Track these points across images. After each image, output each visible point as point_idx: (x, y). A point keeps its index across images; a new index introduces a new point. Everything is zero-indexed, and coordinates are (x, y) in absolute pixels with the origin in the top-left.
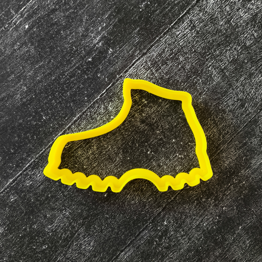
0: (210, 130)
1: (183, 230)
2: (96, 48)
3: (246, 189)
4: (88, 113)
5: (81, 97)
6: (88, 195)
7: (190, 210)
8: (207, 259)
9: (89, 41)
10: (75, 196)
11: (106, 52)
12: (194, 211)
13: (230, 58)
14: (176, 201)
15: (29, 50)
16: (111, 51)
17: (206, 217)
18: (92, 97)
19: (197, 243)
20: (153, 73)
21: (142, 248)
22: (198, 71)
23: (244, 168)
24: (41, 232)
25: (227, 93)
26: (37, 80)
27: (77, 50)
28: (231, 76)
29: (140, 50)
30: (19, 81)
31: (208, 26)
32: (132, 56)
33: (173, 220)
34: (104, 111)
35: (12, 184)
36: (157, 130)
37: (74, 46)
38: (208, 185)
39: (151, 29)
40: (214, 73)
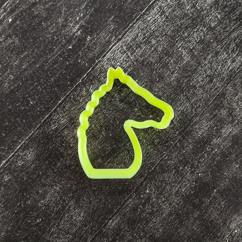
0: (183, 105)
1: (164, 197)
2: (75, 37)
3: (218, 156)
4: (71, 96)
5: (64, 81)
6: (76, 171)
7: (169, 178)
8: (187, 221)
9: (68, 31)
10: (64, 172)
11: (84, 40)
12: (173, 179)
13: (197, 39)
14: (156, 171)
15: (14, 42)
16: (89, 39)
17: (184, 183)
18: (74, 81)
19: (177, 207)
20: (129, 56)
21: (127, 215)
22: (169, 52)
23: (215, 137)
24: (35, 207)
25: (197, 70)
26: (23, 69)
27: (58, 39)
28: (199, 55)
29: (115, 36)
30: (7, 70)
31: (176, 11)
32: (108, 42)
33: (155, 188)
34: (86, 93)
35: (5, 165)
36: (135, 108)
37: (55, 36)
38: (184, 154)
39: (124, 17)
40: (184, 53)
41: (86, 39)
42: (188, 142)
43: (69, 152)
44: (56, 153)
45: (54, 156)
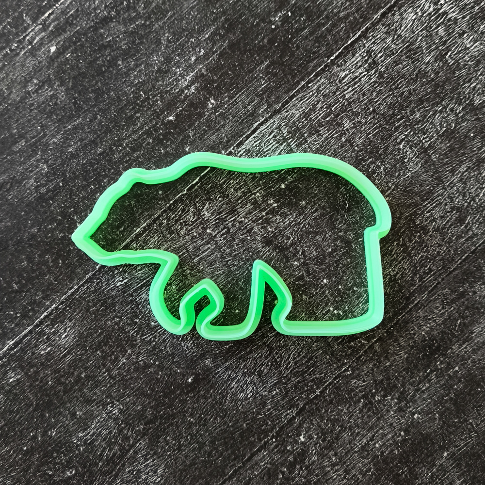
0: (397, 265)
1: (336, 454)
2: (184, 97)
3: (460, 381)
4: (163, 221)
5: (152, 189)
6: (156, 378)
7: (351, 416)
9: (170, 83)
10: (131, 378)
11: (203, 105)
12: (358, 418)
13: (440, 127)
14: (324, 397)
15: (56, 95)
16: (211, 103)
17: (381, 431)
18: (173, 191)
19: (360, 479)
20: (291, 150)
21: (255, 483)
22: (378, 149)
23: (458, 341)
24: (65, 444)
25: (433, 194)
26: (68, 153)
27: (148, 98)
28: (441, 163)
29: (268, 104)
30: (35, 153)
31: (401, 63)
32: (252, 115)
33: (317, 434)
34: (193, 218)
35: (12, 349)
36: (295, 260)
37: (141, 90)
38: (386, 369)
39: (290, 65)
40: (409, 154)
41: (206, 103)
42: (397, 345)
43: (146, 338)
44: (119, 335)
45: (113, 342)
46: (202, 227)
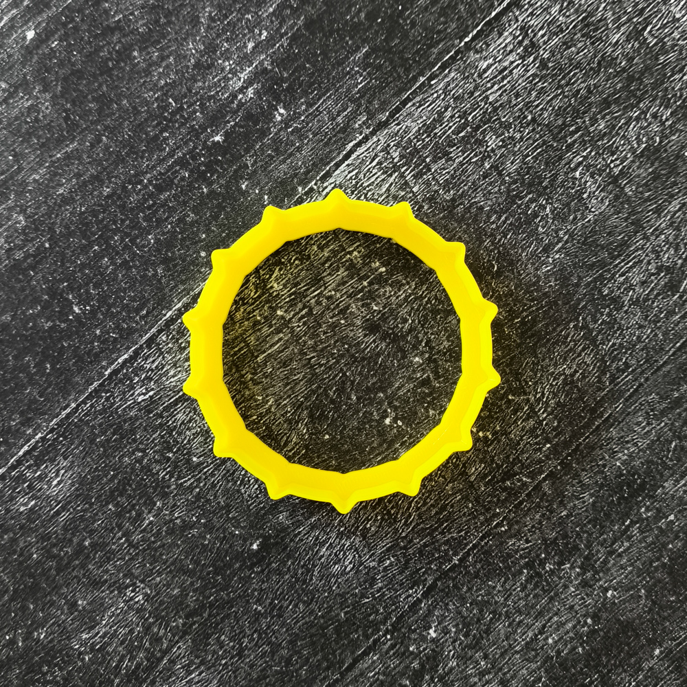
0: (574, 359)
1: (486, 657)
2: (237, 105)
3: (677, 537)
5: (189, 249)
6: (202, 544)
7: (508, 596)
9: (216, 84)
10: (163, 546)
11: (266, 117)
12: (519, 599)
13: (638, 143)
14: (466, 568)
15: (36, 105)
16: (280, 114)
17: (556, 619)
20: (406, 183)
22: (541, 180)
23: (672, 475)
24: (61, 651)
25: (629, 247)
26: (58, 196)
27: (181, 108)
28: (640, 199)
29: (368, 114)
30: (6, 197)
31: (575, 45)
32: (343, 130)
33: (456, 626)
34: (255, 293)
36: (416, 355)
37: (171, 96)
38: (562, 522)
39: (402, 51)
40: (590, 186)
41: (271, 114)
42: (578, 483)
43: (185, 482)
44: (142, 479)
45: (134, 490)
46: (270, 307)
